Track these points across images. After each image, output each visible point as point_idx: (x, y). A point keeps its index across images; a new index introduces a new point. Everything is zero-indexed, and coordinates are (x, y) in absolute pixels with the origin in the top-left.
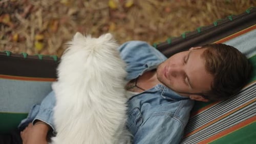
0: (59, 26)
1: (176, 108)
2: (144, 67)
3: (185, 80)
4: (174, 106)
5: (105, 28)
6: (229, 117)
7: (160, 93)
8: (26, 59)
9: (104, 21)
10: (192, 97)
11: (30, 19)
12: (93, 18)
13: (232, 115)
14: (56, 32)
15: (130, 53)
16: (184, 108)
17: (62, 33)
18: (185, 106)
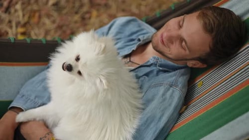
0: (40, 17)
1: (174, 78)
2: (136, 41)
3: (181, 45)
4: (171, 76)
5: (87, 16)
6: (230, 79)
7: (156, 65)
8: (14, 43)
9: (85, 9)
10: (190, 64)
11: (10, 13)
12: (74, 7)
13: (233, 77)
14: (38, 23)
15: (120, 29)
16: (181, 77)
17: (44, 24)
18: (183, 75)
